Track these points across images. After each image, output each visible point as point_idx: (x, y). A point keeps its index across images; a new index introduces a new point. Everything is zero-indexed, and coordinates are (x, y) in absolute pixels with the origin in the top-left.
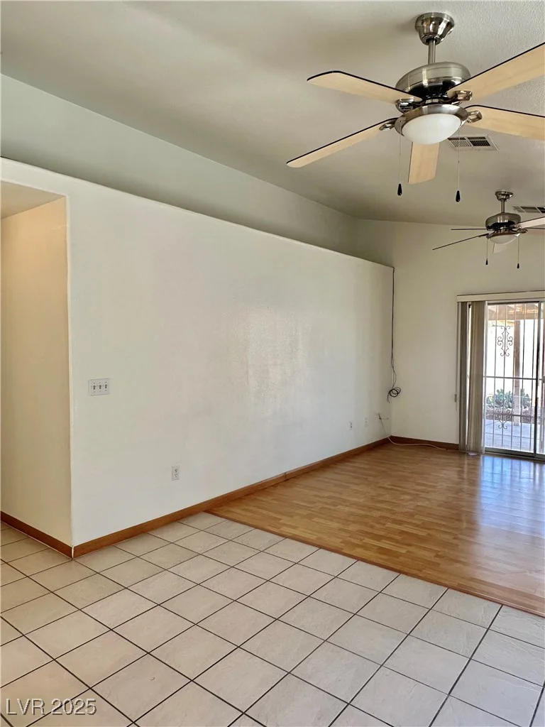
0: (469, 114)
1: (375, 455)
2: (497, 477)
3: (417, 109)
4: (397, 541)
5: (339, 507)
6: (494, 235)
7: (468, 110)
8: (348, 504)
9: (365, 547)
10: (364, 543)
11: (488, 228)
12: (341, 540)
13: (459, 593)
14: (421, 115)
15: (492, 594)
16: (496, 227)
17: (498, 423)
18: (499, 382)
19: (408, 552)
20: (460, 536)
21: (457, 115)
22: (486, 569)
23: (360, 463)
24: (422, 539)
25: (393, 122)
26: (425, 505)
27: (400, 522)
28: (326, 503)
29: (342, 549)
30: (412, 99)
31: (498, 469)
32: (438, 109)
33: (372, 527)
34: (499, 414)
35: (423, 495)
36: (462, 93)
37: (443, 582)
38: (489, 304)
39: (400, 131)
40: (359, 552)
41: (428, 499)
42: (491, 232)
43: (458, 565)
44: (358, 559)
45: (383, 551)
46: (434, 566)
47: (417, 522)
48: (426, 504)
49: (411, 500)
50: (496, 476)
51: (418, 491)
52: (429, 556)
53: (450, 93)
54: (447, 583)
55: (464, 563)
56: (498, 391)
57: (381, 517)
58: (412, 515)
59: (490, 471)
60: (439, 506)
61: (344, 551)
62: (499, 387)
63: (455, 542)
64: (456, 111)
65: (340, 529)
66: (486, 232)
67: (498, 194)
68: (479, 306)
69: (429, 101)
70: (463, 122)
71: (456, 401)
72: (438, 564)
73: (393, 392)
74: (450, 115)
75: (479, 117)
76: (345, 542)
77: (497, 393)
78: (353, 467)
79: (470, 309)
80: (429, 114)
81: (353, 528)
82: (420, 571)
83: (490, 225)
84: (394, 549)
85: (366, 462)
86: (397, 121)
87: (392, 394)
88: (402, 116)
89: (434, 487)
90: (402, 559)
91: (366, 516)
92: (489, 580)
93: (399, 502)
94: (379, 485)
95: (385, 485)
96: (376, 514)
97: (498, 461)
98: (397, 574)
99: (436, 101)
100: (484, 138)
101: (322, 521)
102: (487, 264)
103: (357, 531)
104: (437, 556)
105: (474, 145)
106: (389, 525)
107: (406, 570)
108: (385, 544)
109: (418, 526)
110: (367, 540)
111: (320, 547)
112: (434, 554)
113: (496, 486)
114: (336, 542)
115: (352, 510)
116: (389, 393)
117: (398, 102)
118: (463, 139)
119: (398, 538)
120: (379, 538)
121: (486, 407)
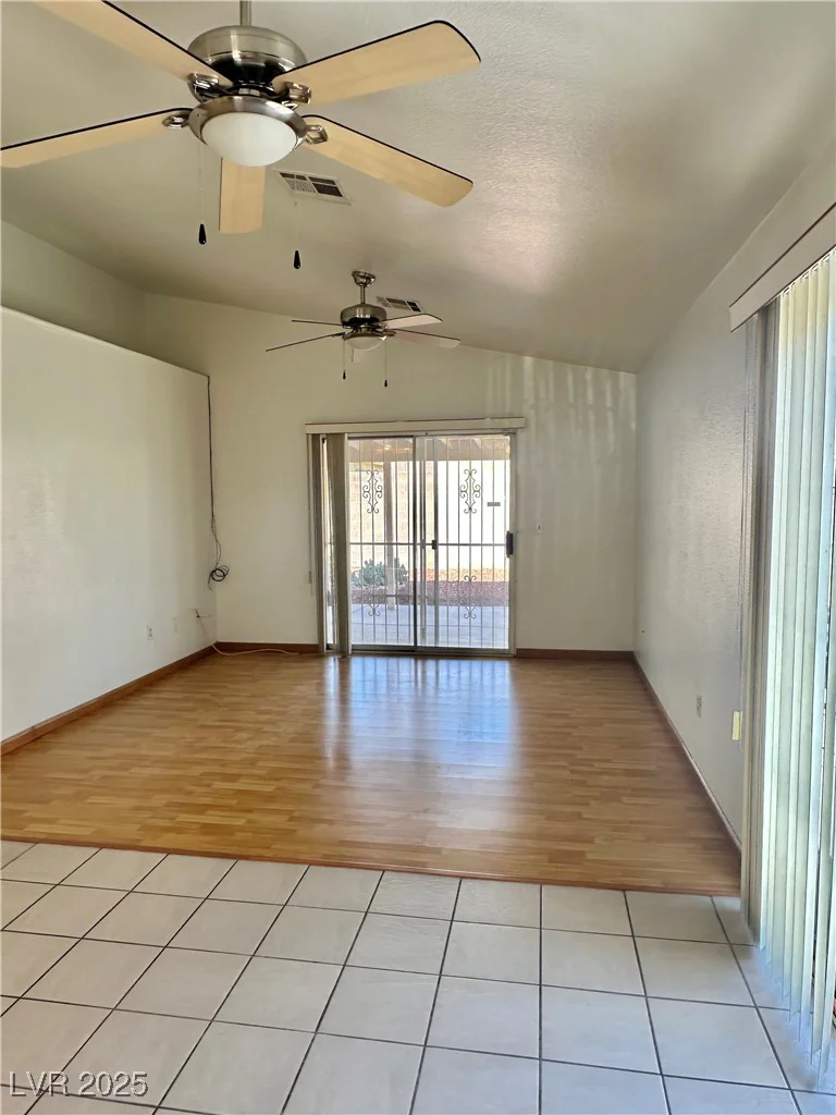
0: (308, 129)
1: (194, 674)
2: (369, 685)
3: (225, 98)
4: (231, 808)
5: (135, 770)
6: (353, 336)
7: (308, 121)
8: (148, 763)
9: (179, 830)
10: (177, 823)
11: (345, 324)
12: (138, 826)
13: (323, 868)
14: (233, 111)
15: (371, 859)
16: (355, 323)
17: (368, 608)
18: (367, 550)
19: (249, 821)
20: (323, 782)
21: (289, 123)
22: (358, 824)
23: (168, 692)
24: (270, 798)
25: (185, 114)
26: (271, 743)
27: (234, 778)
28: (110, 768)
29: (139, 841)
30: (216, 78)
31: (370, 673)
32: (258, 106)
33: (190, 793)
34: (369, 595)
35: (267, 728)
36: (296, 88)
37: (302, 857)
38: (349, 438)
39: (199, 131)
40: (170, 840)
41: (276, 734)
42: (348, 330)
43: (323, 826)
44: (169, 852)
45: (207, 829)
46: (287, 834)
47: (262, 772)
48: (271, 741)
49: (250, 739)
50: (367, 683)
51: (258, 722)
52: (280, 821)
53: (277, 83)
54: (307, 857)
55: (330, 822)
56: (366, 562)
57: (203, 774)
58: (252, 763)
59: (360, 677)
60: (292, 741)
61: (143, 844)
62: (367, 557)
63: (317, 791)
64: (288, 118)
65: (138, 808)
66: (341, 329)
67: (355, 274)
68: (336, 440)
69: (245, 91)
70: (300, 140)
71: (311, 581)
72: (295, 831)
73: (217, 574)
74: (279, 122)
75: (323, 137)
76: (146, 828)
77: (364, 565)
78: (156, 699)
79: (325, 445)
80: (245, 111)
81: (159, 800)
82: (268, 848)
83: (347, 320)
84: (225, 822)
85: (178, 689)
86: (192, 114)
87: (217, 578)
88: (200, 107)
89: (284, 713)
90: (239, 836)
91: (179, 777)
92: (363, 838)
93: (233, 745)
94: (199, 723)
95: (209, 723)
96: (197, 771)
97: (369, 661)
98: (233, 862)
99: (255, 92)
100: (333, 182)
101: (103, 800)
102: (344, 377)
103: (166, 806)
104: (291, 819)
105: (319, 192)
106: (218, 785)
107: (245, 852)
108: (211, 818)
109: (260, 777)
110: (183, 817)
111: (102, 846)
112: (287, 817)
113: (368, 698)
114: (130, 831)
115: (157, 771)
116: (211, 575)
117: (191, 79)
118: (303, 178)
119: (234, 802)
120: (202, 809)
121: (352, 587)
